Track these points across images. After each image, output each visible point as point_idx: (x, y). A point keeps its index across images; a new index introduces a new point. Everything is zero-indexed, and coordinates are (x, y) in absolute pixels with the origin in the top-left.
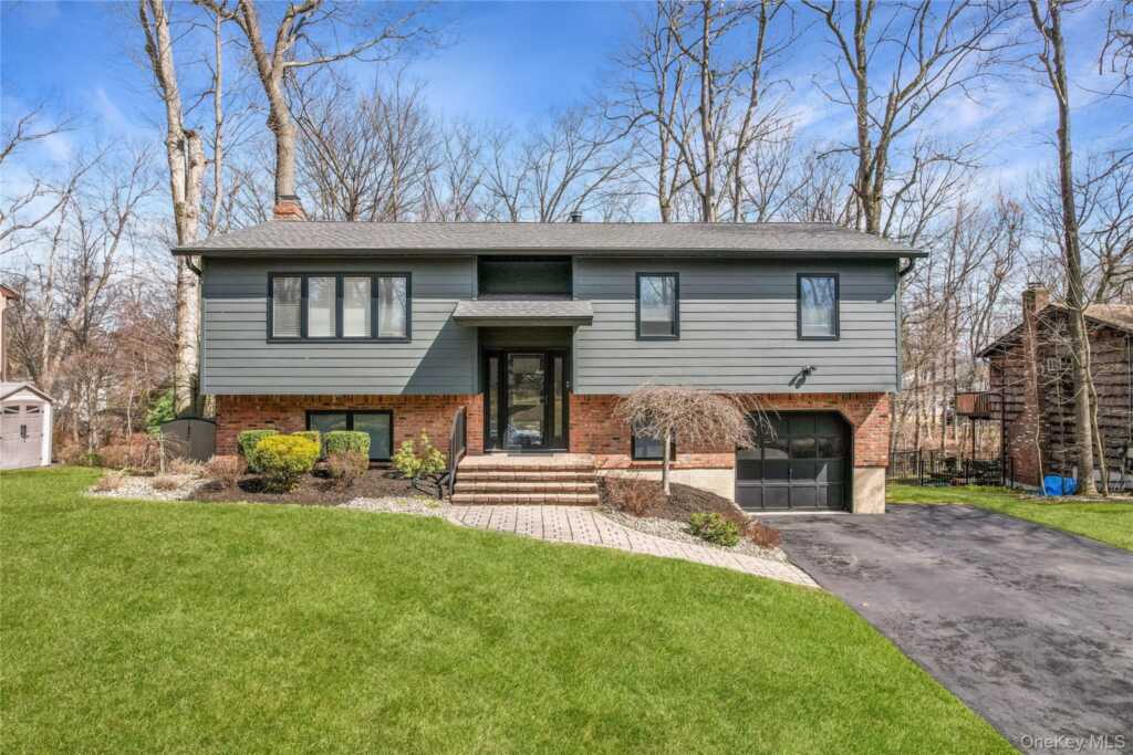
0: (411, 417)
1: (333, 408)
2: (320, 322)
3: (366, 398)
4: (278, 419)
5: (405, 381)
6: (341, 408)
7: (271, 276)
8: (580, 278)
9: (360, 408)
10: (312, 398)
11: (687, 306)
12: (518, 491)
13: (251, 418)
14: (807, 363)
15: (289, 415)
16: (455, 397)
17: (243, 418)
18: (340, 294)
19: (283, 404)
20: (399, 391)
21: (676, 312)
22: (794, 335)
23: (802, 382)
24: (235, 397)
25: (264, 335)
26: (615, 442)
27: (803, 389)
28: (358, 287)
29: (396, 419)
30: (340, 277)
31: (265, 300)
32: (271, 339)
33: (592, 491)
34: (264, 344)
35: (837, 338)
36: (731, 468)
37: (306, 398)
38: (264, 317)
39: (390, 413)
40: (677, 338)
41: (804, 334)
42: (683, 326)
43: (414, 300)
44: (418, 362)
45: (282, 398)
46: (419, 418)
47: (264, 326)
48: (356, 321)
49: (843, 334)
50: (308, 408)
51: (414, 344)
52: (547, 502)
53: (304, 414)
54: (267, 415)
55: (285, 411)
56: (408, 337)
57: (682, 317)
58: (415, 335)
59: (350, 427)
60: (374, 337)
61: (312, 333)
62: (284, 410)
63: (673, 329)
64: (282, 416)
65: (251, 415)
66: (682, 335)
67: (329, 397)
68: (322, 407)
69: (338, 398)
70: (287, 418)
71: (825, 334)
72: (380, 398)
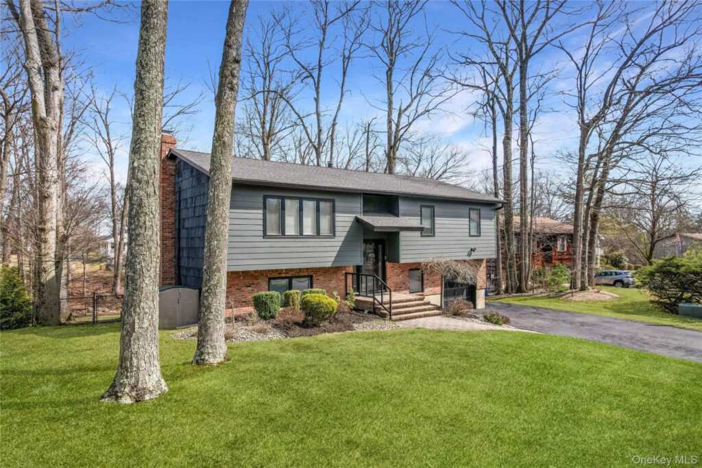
0: (321, 278)
1: (284, 275)
2: (291, 228)
3: (300, 270)
4: (253, 284)
5: (333, 259)
6: (288, 275)
7: (265, 198)
8: (403, 206)
9: (297, 275)
10: (273, 271)
11: (438, 220)
13: (237, 285)
14: (472, 247)
15: (259, 281)
17: (233, 285)
18: (301, 209)
19: (256, 274)
20: (329, 265)
21: (434, 224)
22: (468, 234)
23: (470, 256)
25: (262, 233)
26: (403, 285)
27: (471, 258)
28: (309, 206)
29: (314, 279)
30: (301, 200)
31: (261, 211)
32: (265, 235)
34: (261, 239)
35: (480, 236)
36: (439, 294)
37: (269, 271)
38: (261, 222)
39: (311, 277)
40: (434, 236)
41: (471, 234)
42: (436, 230)
43: (337, 215)
44: (338, 249)
45: (255, 271)
46: (325, 279)
47: (261, 228)
48: (309, 227)
49: (482, 234)
50: (269, 276)
51: (336, 239)
53: (267, 280)
54: (247, 282)
55: (257, 279)
56: (333, 235)
57: (436, 226)
58: (337, 234)
59: (290, 287)
60: (318, 235)
61: (287, 232)
63: (431, 232)
64: (256, 282)
65: (237, 282)
66: (436, 234)
67: (282, 270)
68: (277, 275)
69: (286, 270)
70: (259, 283)
71: (476, 234)
72: (307, 269)
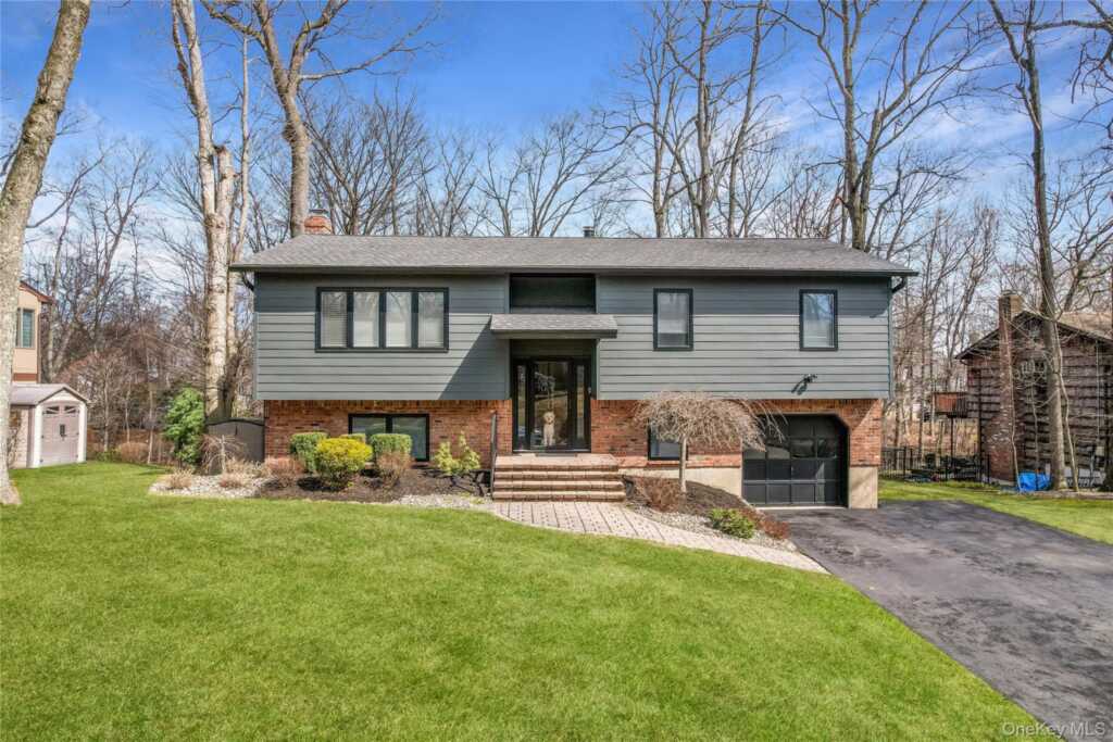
0: (446, 420)
1: (374, 411)
2: (365, 334)
3: (404, 403)
4: (322, 422)
5: (443, 388)
6: (381, 412)
7: (319, 291)
8: (603, 293)
9: (398, 412)
10: (355, 403)
11: (700, 319)
12: (551, 489)
13: (297, 421)
14: (809, 372)
15: (332, 418)
16: (487, 402)
17: (291, 421)
18: (382, 308)
19: (328, 408)
20: (436, 397)
21: (690, 326)
22: (797, 346)
23: (803, 389)
24: (283, 402)
25: (313, 345)
26: (632, 445)
27: (804, 396)
28: (399, 302)
29: (432, 422)
31: (313, 313)
32: (319, 348)
33: (618, 488)
34: (312, 353)
35: (836, 349)
36: (738, 467)
37: (349, 402)
38: (312, 329)
39: (426, 416)
40: (691, 349)
41: (806, 345)
42: (696, 338)
43: (450, 314)
44: (454, 371)
45: (327, 403)
46: (454, 421)
47: (312, 337)
48: (397, 334)
49: (840, 345)
50: (350, 411)
51: (451, 354)
52: (579, 499)
53: (346, 418)
54: (313, 417)
55: (329, 415)
56: (445, 347)
57: (696, 329)
58: (451, 345)
59: (389, 429)
60: (415, 347)
61: (358, 343)
62: (328, 413)
63: (687, 341)
64: (327, 419)
65: (297, 418)
66: (696, 346)
67: (371, 402)
68: (363, 411)
69: (378, 403)
70: (331, 421)
71: (825, 345)
72: (418, 403)
